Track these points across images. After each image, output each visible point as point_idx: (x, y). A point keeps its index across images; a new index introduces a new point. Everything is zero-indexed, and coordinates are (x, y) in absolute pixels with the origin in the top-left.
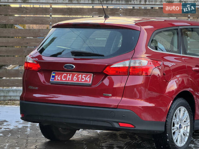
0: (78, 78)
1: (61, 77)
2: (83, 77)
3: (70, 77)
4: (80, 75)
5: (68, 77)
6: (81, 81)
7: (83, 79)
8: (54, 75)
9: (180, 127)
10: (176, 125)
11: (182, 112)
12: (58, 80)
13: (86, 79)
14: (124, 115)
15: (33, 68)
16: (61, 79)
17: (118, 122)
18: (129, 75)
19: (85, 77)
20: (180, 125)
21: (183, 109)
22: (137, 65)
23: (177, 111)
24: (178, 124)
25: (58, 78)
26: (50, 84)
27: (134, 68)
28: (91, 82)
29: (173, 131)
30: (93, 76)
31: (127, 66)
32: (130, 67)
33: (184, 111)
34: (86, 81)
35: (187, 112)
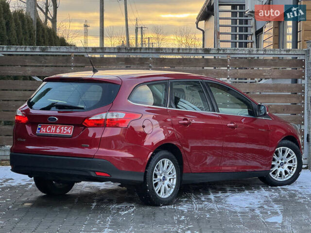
0: (61, 130)
1: (46, 129)
2: (65, 129)
3: (54, 129)
4: (63, 127)
5: (52, 129)
6: (63, 133)
7: (65, 131)
8: (40, 127)
9: (164, 179)
10: (158, 177)
11: (166, 165)
12: (43, 132)
13: (67, 131)
14: (100, 165)
15: (22, 121)
16: (46, 132)
17: (94, 171)
18: (106, 127)
19: (67, 129)
20: (164, 177)
21: (167, 161)
22: (114, 117)
23: (160, 163)
24: (161, 176)
25: (43, 130)
26: (36, 136)
27: (111, 120)
28: (72, 134)
29: (154, 183)
30: (74, 128)
31: (104, 118)
32: (106, 119)
33: (169, 163)
34: (67, 132)
35: (172, 164)
